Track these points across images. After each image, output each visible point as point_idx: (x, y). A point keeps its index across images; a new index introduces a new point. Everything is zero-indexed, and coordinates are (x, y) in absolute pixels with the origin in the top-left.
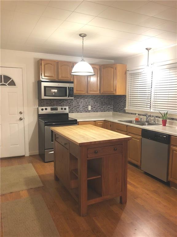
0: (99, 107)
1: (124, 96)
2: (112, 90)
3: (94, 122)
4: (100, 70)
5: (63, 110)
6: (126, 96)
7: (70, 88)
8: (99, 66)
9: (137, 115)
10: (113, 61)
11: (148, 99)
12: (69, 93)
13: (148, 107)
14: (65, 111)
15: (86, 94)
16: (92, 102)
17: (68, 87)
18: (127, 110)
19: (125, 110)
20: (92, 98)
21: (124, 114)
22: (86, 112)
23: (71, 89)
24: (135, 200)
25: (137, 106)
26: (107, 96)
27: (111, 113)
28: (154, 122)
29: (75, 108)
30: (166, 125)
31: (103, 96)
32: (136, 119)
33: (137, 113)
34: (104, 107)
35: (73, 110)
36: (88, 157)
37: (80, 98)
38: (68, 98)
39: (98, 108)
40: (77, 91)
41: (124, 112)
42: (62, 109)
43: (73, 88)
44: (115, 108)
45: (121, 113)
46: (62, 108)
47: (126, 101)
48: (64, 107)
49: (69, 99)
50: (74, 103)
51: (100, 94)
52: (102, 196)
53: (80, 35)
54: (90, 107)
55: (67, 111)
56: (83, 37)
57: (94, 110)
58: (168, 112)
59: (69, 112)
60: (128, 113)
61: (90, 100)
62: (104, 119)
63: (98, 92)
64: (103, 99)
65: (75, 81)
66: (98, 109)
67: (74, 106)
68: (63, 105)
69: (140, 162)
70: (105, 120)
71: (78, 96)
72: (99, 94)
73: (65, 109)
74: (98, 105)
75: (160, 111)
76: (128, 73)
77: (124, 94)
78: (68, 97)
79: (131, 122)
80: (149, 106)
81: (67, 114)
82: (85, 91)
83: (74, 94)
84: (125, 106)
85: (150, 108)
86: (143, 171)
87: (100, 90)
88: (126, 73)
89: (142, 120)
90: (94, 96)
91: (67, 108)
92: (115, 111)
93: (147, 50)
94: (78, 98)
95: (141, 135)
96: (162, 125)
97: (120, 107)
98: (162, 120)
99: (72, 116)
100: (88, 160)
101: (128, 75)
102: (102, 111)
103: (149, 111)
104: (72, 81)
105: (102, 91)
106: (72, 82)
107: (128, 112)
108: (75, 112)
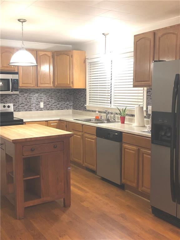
0: (55, 104)
1: (84, 89)
2: (69, 83)
3: (46, 122)
4: (53, 57)
5: (6, 108)
6: (86, 90)
7: (14, 80)
8: (51, 53)
9: (97, 112)
10: (71, 46)
11: (108, 93)
12: (12, 86)
13: (108, 103)
14: (8, 109)
15: (36, 88)
16: (44, 97)
17: (11, 79)
18: (88, 106)
19: (86, 107)
20: (44, 93)
21: (84, 112)
22: (37, 110)
23: (15, 82)
24: (81, 203)
25: (97, 102)
26: (64, 89)
27: (70, 111)
28: (114, 119)
29: (22, 105)
30: (125, 122)
31: (60, 90)
32: (96, 117)
33: (97, 110)
34: (61, 103)
35: (20, 108)
36: (23, 155)
37: (29, 93)
38: (12, 93)
39: (53, 105)
40: (23, 83)
41: (85, 109)
42: (4, 107)
43: (17, 80)
44: (75, 105)
45: (81, 111)
46: (4, 105)
47: (87, 96)
48: (7, 105)
49: (14, 94)
50: (20, 99)
51: (55, 88)
52: (41, 198)
53: (19, 20)
54: (42, 104)
55: (11, 109)
56: (22, 22)
57: (48, 107)
58: (127, 107)
59: (15, 111)
60: (89, 111)
61: (42, 95)
62: (58, 119)
63: (52, 85)
64: (59, 94)
65: (21, 72)
66: (53, 107)
67: (20, 103)
68: (7, 102)
69: (95, 165)
70: (60, 120)
71: (27, 91)
72: (53, 88)
73: (9, 107)
74: (53, 102)
75: (118, 107)
76: (87, 61)
77: (84, 88)
78: (12, 91)
79: (89, 120)
80: (110, 102)
81: (12, 113)
82: (34, 83)
83: (19, 88)
84: (85, 102)
85: (111, 104)
86: (100, 176)
87: (54, 82)
88: (85, 62)
89: (102, 118)
90: (47, 89)
91: (11, 105)
92: (75, 109)
93: (105, 35)
94: (26, 93)
95: (96, 134)
96: (120, 123)
97: (80, 104)
98: (120, 117)
99: (17, 115)
100: (23, 158)
101: (87, 64)
102: (59, 109)
103: (109, 107)
104: (16, 71)
105: (56, 84)
106: (17, 73)
107: (89, 109)
108: (22, 111)
